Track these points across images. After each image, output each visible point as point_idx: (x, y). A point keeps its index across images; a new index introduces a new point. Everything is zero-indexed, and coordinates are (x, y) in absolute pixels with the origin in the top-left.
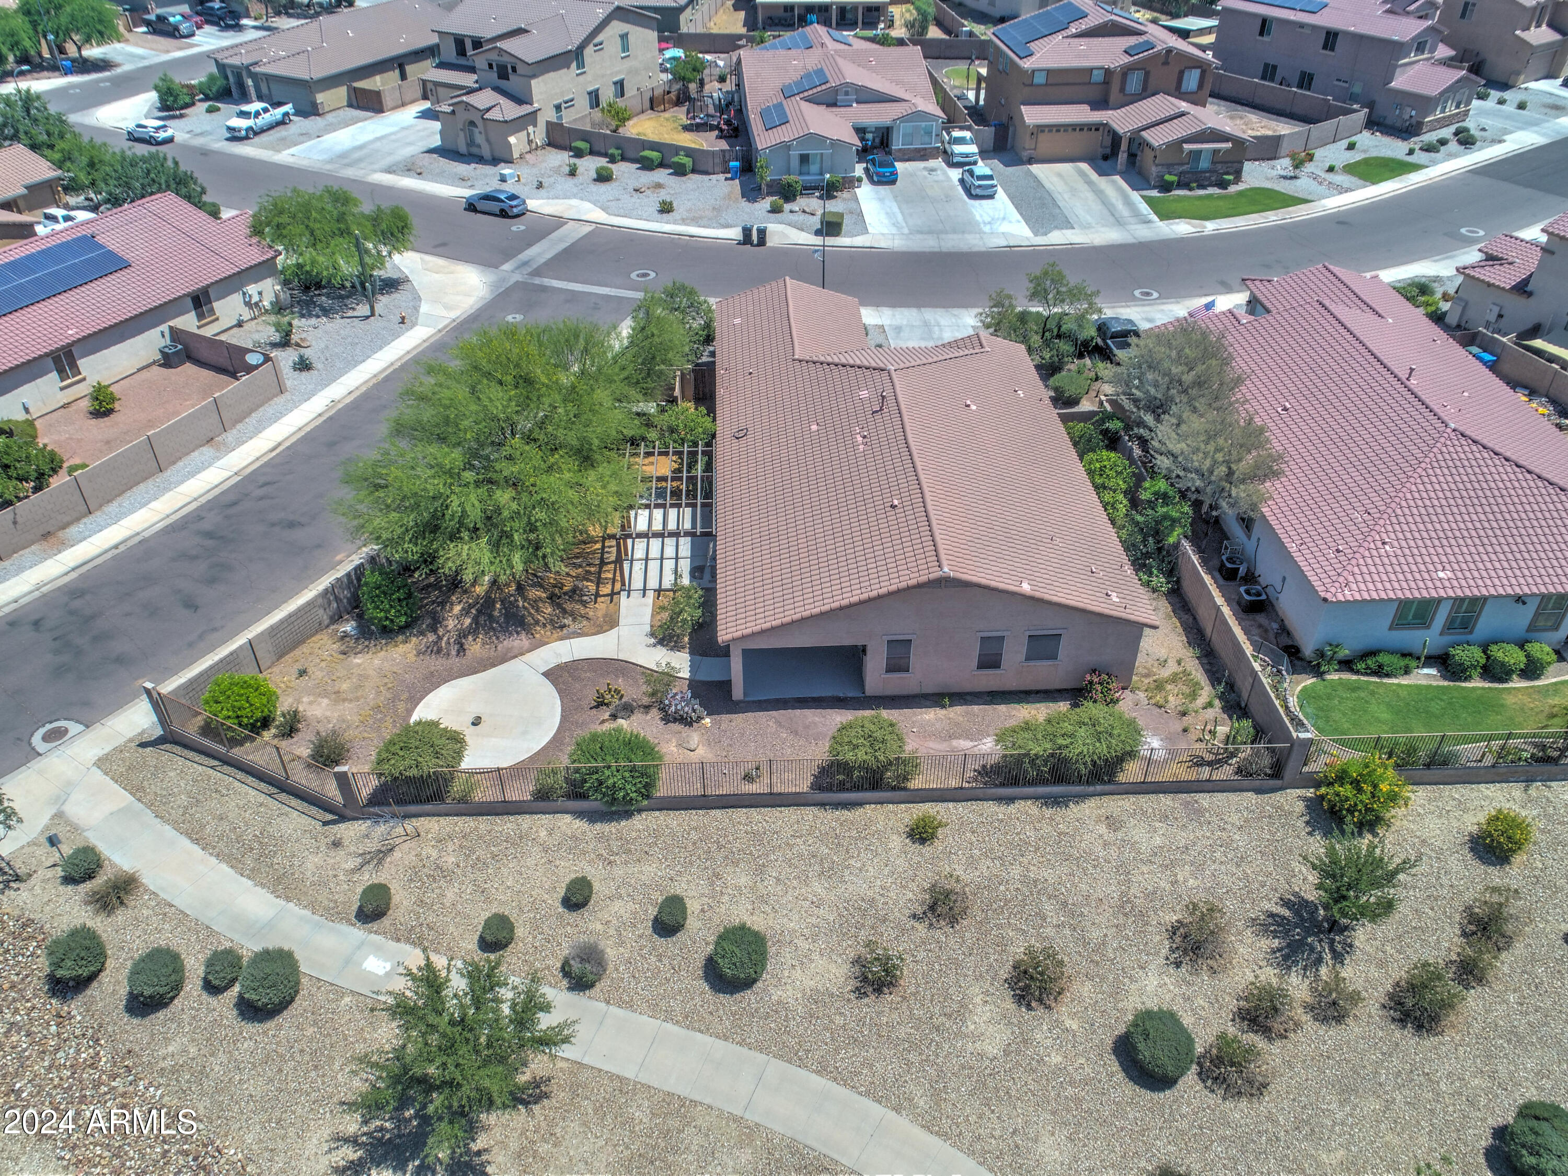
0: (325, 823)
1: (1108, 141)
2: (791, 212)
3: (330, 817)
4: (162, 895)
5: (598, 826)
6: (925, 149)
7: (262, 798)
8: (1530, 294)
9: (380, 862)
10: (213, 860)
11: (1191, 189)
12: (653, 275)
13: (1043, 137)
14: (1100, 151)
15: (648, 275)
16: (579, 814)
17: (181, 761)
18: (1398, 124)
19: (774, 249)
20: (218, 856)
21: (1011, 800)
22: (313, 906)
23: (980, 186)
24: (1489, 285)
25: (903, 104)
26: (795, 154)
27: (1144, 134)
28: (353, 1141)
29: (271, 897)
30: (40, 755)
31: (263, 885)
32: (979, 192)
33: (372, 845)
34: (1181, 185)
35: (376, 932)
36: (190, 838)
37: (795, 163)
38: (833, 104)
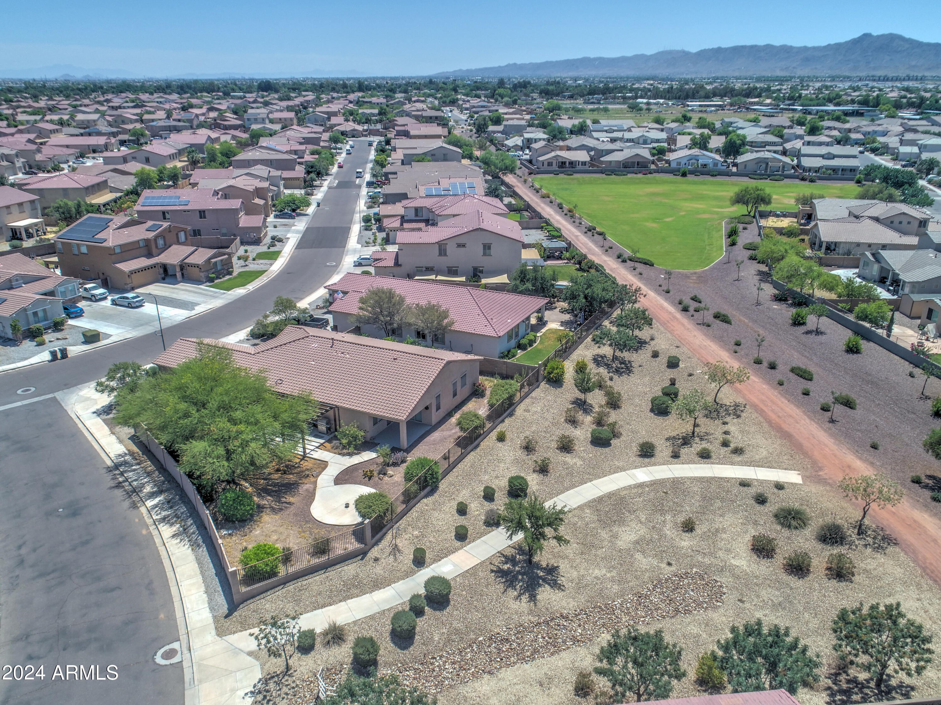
0: (362, 559)
1: (161, 271)
2: (50, 342)
3: (360, 557)
4: (350, 622)
5: (435, 495)
6: (74, 298)
7: (324, 576)
8: (401, 265)
9: (399, 551)
10: (343, 603)
11: (221, 278)
12: (33, 389)
13: (133, 276)
14: (160, 277)
15: (30, 390)
16: (426, 496)
17: (263, 601)
18: (250, 240)
19: (72, 357)
20: (340, 601)
21: (503, 421)
22: (399, 579)
23: (137, 301)
24: (385, 267)
25: (50, 279)
26: (30, 313)
27: (185, 261)
28: (520, 595)
29: (382, 590)
30: (182, 662)
31: (373, 591)
32: (137, 304)
33: (388, 550)
34: (218, 278)
35: (430, 565)
36: (319, 609)
37: (31, 318)
38: (11, 288)
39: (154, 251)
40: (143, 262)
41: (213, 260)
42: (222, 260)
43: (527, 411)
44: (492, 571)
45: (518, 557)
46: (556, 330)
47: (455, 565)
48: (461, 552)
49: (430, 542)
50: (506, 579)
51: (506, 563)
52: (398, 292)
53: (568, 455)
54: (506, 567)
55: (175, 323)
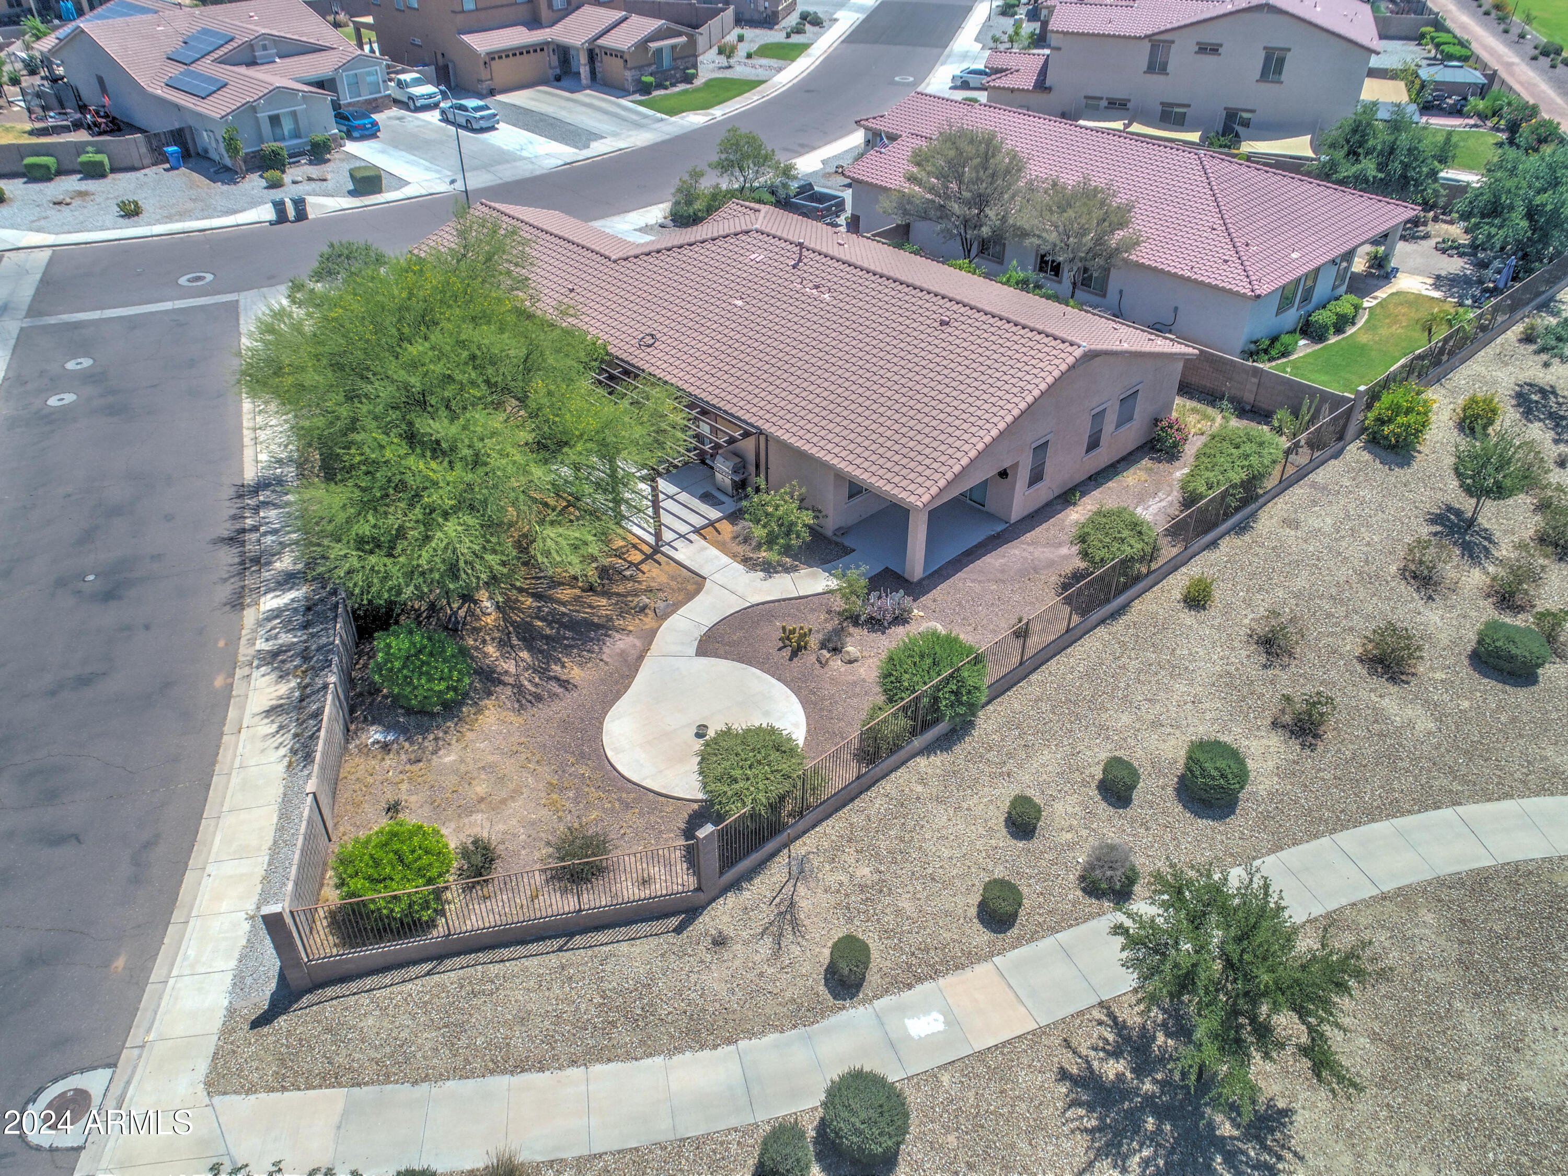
0: (678, 930)
1: (555, 60)
2: (294, 182)
3: (674, 921)
4: (568, 1155)
5: (957, 749)
6: (376, 99)
7: (554, 960)
8: (1049, 89)
9: (795, 924)
10: (575, 1073)
11: (666, 88)
12: (209, 277)
13: (496, 64)
14: (551, 73)
15: (204, 278)
16: (928, 750)
17: (365, 999)
18: (756, 17)
19: (314, 219)
20: (573, 1063)
21: (1214, 544)
22: (770, 1025)
23: (482, 118)
24: (1013, 90)
25: (332, 52)
26: (263, 115)
27: (600, 42)
29: (707, 1053)
30: (79, 1149)
31: (679, 1050)
32: (483, 124)
33: (766, 914)
34: (660, 86)
35: (876, 997)
36: (504, 1072)
37: (266, 128)
38: (252, 63)
39: (545, 13)
40: (518, 36)
41: (654, 45)
42: (673, 47)
43: (1292, 523)
44: (1064, 1075)
45: (1161, 1038)
46: (1419, 296)
47: (951, 1020)
48: (982, 969)
49: (898, 912)
50: (1101, 1119)
51: (1116, 1054)
52: (1009, 145)
53: (1393, 689)
54: (1112, 1069)
55: (538, 173)
